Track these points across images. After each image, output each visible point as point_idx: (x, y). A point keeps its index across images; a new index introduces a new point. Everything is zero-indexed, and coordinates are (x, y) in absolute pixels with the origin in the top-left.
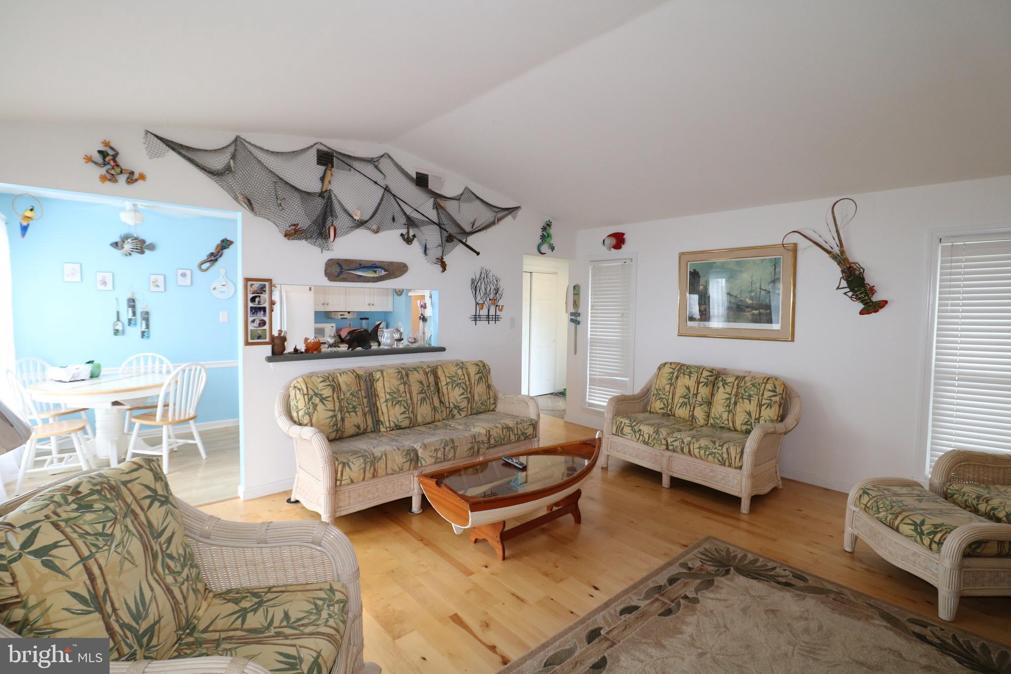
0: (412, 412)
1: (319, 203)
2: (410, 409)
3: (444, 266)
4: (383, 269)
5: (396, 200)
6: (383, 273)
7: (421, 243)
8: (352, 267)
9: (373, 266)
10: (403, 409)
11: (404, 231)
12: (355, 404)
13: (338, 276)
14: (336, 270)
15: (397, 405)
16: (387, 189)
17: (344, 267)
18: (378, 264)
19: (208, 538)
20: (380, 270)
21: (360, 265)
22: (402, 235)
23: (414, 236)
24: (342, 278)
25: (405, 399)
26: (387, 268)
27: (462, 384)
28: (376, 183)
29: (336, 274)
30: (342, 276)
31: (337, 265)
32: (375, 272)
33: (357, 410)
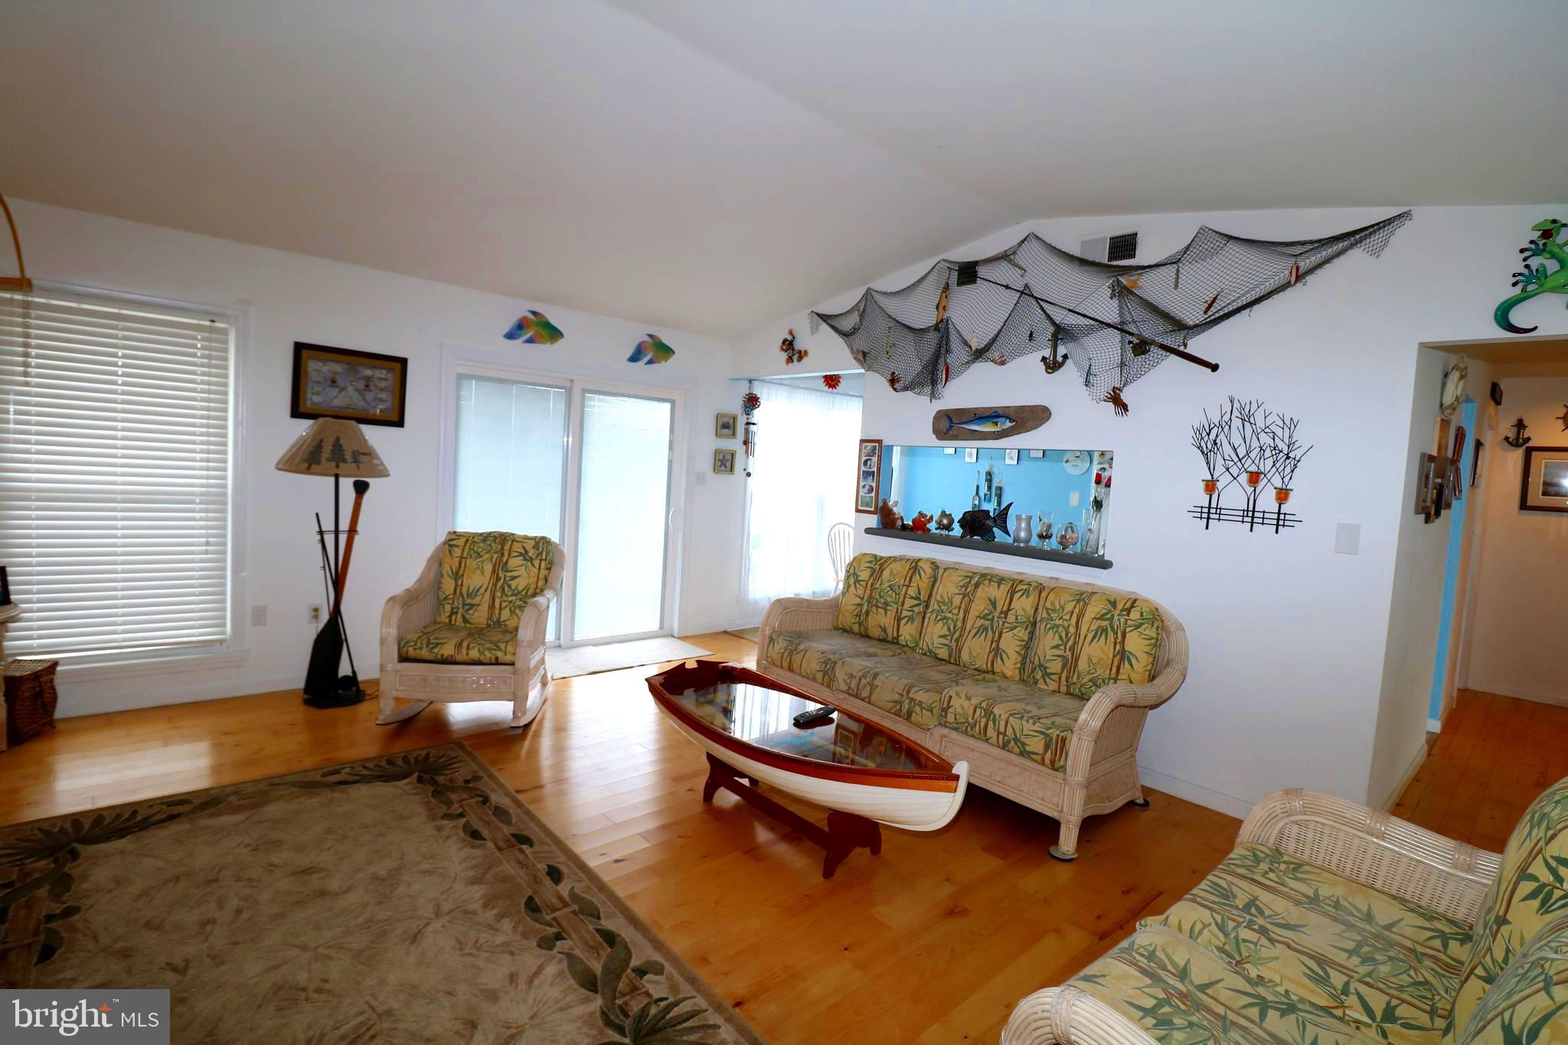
0: (957, 640)
1: (933, 338)
2: (957, 635)
3: (1121, 406)
4: (1007, 418)
5: (1039, 304)
6: (1008, 424)
7: (1080, 368)
8: (965, 419)
9: (992, 415)
10: (945, 631)
11: (1047, 353)
12: (889, 599)
13: (947, 432)
14: (944, 424)
15: (941, 622)
16: (1026, 292)
17: (954, 421)
18: (1001, 412)
20: (1003, 419)
21: (975, 414)
22: (1044, 359)
23: (1065, 357)
24: (952, 436)
25: (955, 617)
26: (1012, 416)
27: (1061, 629)
28: (1007, 287)
29: (945, 430)
30: (951, 433)
31: (946, 418)
32: (996, 424)
33: (888, 608)
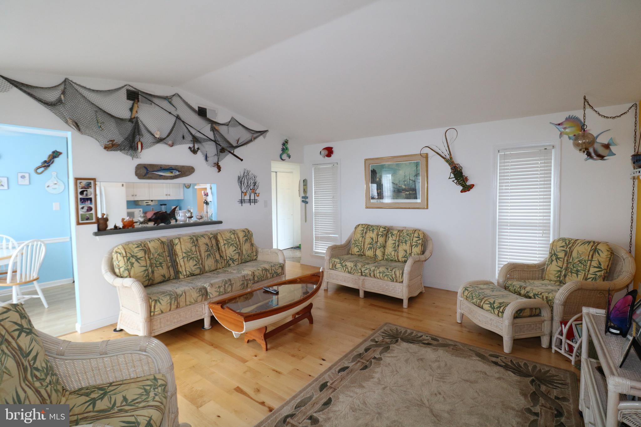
0: (202, 264)
1: (129, 127)
2: (200, 262)
3: (219, 168)
4: (177, 170)
5: (185, 125)
6: (177, 173)
7: (203, 153)
8: (155, 169)
9: (170, 169)
10: (195, 263)
11: (191, 145)
12: (161, 261)
13: (145, 175)
14: (144, 171)
15: (191, 260)
16: (178, 117)
17: (149, 170)
18: (174, 168)
19: (63, 355)
20: (175, 171)
21: (161, 168)
22: (190, 148)
23: (198, 149)
24: (148, 177)
25: (196, 256)
26: (180, 170)
27: (234, 244)
28: (170, 113)
29: (144, 174)
30: (148, 176)
31: (144, 168)
32: (172, 172)
33: (163, 265)
